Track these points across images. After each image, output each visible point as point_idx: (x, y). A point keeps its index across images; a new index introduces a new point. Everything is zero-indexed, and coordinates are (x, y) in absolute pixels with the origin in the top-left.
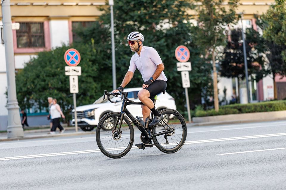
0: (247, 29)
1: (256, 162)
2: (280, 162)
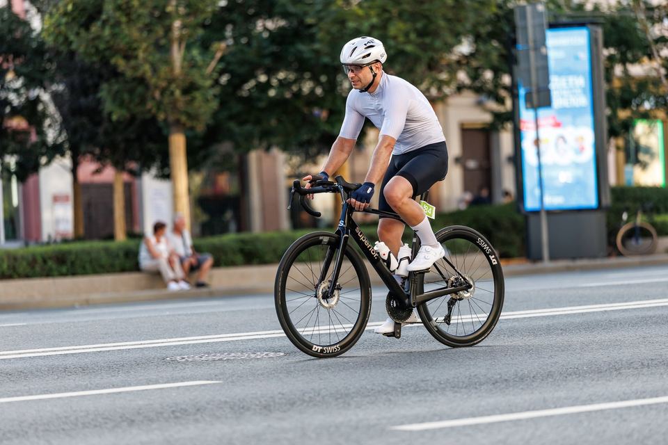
2: (83, 437)
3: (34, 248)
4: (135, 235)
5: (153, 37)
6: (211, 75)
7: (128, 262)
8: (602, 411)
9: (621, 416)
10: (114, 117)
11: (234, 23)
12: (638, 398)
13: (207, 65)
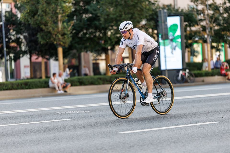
0: (6, 12)
1: (7, 135)
2: (30, 135)
3: (19, 81)
4: (48, 77)
5: (53, 20)
6: (70, 30)
7: (46, 85)
8: (180, 127)
9: (186, 129)
10: (42, 43)
11: (77, 15)
12: (191, 124)
13: (69, 28)
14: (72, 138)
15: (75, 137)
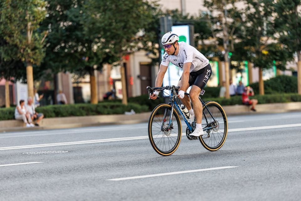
4: (13, 105)
5: (20, 29)
6: (42, 43)
7: (11, 116)
8: (188, 173)
9: (195, 175)
10: (5, 60)
11: (52, 23)
12: (202, 168)
13: (41, 40)
14: (44, 188)
15: (48, 186)
